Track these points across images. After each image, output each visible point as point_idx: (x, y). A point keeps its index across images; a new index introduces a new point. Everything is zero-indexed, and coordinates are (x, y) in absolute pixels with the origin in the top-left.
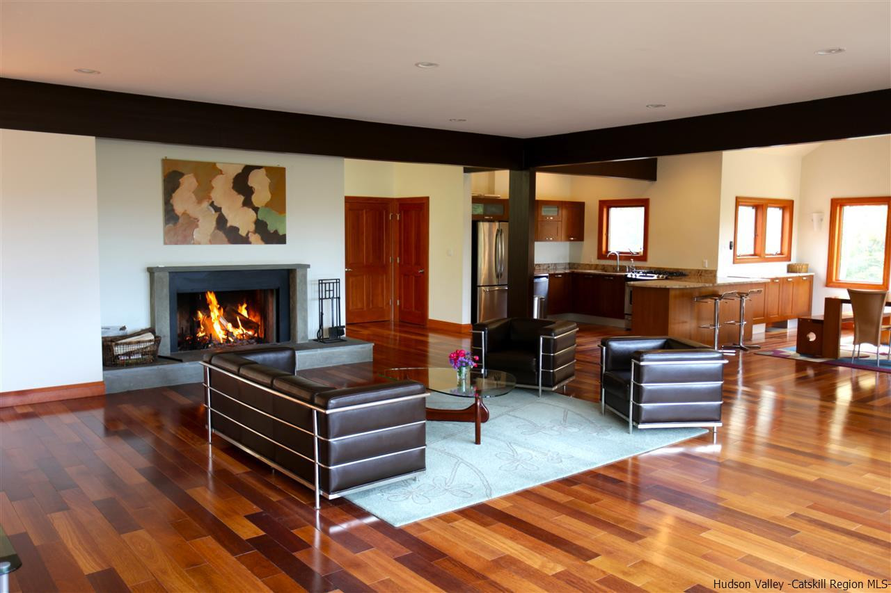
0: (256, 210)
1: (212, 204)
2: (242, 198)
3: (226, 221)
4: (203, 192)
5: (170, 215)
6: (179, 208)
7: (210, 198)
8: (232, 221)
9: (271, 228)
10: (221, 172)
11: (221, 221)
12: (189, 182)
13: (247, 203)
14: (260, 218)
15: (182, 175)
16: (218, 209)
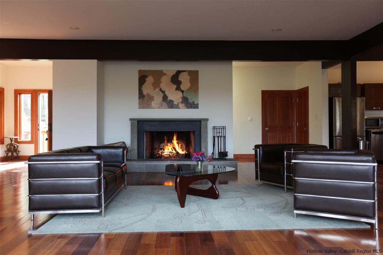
0: (182, 92)
1: (161, 90)
2: (175, 86)
3: (167, 97)
4: (156, 84)
5: (141, 95)
6: (145, 92)
7: (159, 87)
8: (170, 97)
9: (190, 101)
10: (165, 74)
11: (165, 98)
12: (150, 80)
13: (178, 88)
14: (184, 96)
15: (147, 77)
16: (163, 92)
